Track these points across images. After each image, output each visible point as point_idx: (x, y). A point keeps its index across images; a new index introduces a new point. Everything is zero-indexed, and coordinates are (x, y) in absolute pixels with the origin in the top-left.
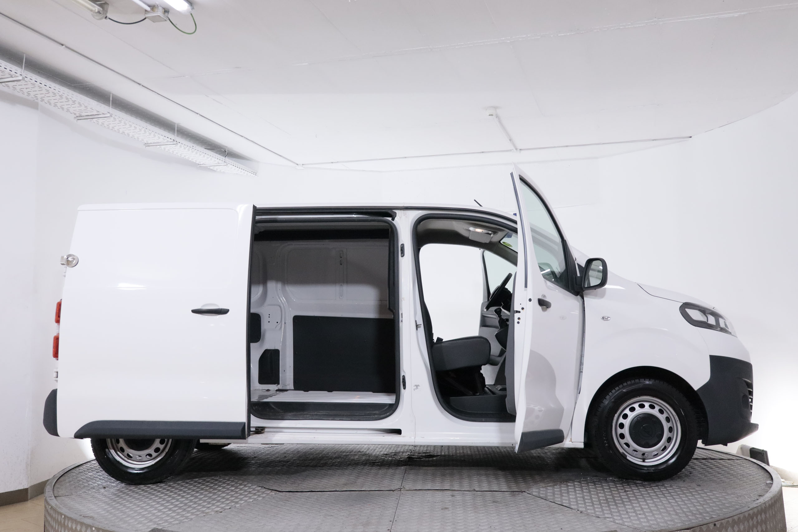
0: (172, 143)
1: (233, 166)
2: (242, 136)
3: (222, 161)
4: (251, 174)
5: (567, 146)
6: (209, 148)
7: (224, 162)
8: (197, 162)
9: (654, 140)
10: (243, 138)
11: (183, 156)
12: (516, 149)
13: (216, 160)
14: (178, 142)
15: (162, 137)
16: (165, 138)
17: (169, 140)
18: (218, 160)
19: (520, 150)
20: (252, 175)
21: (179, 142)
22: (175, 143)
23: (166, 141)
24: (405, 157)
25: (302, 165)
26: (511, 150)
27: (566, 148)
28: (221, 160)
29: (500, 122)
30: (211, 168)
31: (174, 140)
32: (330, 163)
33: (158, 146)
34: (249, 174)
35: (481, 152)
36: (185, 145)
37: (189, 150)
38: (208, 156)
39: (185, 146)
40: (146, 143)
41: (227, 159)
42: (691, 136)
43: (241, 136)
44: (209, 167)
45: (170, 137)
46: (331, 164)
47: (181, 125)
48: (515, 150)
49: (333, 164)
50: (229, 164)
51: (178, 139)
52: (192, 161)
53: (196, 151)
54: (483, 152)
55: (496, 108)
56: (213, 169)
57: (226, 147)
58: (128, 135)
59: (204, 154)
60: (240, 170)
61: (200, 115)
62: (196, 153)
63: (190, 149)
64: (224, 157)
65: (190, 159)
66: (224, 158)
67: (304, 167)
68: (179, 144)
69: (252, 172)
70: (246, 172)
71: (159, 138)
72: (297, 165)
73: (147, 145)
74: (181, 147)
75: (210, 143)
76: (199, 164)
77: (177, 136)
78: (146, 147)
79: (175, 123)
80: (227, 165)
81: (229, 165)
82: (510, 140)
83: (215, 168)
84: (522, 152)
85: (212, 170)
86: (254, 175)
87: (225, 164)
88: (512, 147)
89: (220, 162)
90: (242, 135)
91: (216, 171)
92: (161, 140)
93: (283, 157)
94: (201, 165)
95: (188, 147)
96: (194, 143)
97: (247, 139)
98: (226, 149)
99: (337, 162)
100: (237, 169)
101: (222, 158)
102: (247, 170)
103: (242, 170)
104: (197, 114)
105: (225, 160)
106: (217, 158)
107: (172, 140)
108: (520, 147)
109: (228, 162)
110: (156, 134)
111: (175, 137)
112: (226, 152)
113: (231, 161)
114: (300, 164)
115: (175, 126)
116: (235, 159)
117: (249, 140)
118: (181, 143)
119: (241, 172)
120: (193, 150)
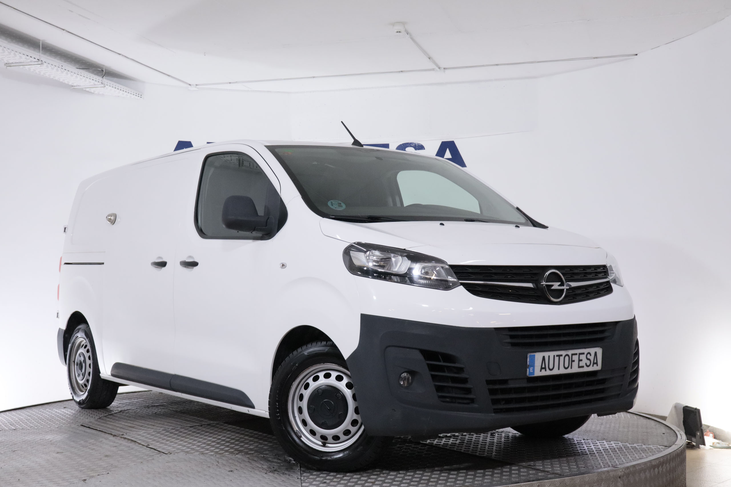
0: (36, 63)
1: (112, 88)
3: (99, 82)
4: (134, 96)
5: (497, 65)
6: (83, 67)
7: (101, 84)
8: (70, 84)
10: (121, 56)
11: (52, 77)
12: (439, 68)
13: (91, 81)
14: (43, 61)
15: (24, 57)
16: (28, 58)
17: (32, 59)
18: (94, 82)
19: (444, 69)
20: (137, 97)
21: (45, 62)
22: (40, 63)
23: (29, 61)
24: (314, 77)
25: (195, 85)
26: (433, 69)
28: (98, 80)
29: (413, 39)
30: (87, 89)
31: (38, 59)
32: (227, 83)
33: (21, 67)
34: (133, 96)
35: (399, 72)
36: (52, 65)
37: (57, 70)
38: (82, 77)
40: (6, 63)
41: (105, 80)
43: (119, 54)
44: (84, 89)
45: (33, 56)
46: (229, 84)
47: (46, 41)
48: (437, 69)
49: (231, 84)
50: (107, 85)
51: (45, 58)
52: (64, 82)
53: (66, 71)
54: (402, 71)
55: (403, 24)
56: (90, 91)
57: (104, 65)
59: (75, 75)
60: (121, 92)
61: (66, 31)
62: (67, 74)
63: (59, 69)
64: (102, 78)
65: (61, 80)
66: (100, 78)
67: (198, 88)
68: (45, 64)
69: (136, 94)
70: (129, 95)
71: (21, 57)
73: (9, 65)
74: (47, 67)
75: (84, 62)
76: (73, 85)
77: (42, 53)
78: (7, 68)
79: (40, 40)
80: (105, 86)
81: (107, 86)
82: (429, 58)
83: (92, 90)
84: (447, 71)
85: (88, 92)
86: (139, 98)
87: (103, 85)
88: (434, 66)
89: (96, 83)
90: (119, 53)
91: (94, 93)
92: (24, 59)
93: (172, 77)
94: (74, 86)
95: (56, 68)
96: (65, 62)
97: (125, 57)
98: (103, 68)
99: (236, 82)
100: (118, 91)
101: (98, 78)
102: (130, 92)
103: (124, 92)
104: (64, 30)
105: (102, 81)
106: (92, 78)
107: (36, 60)
108: (443, 66)
109: (106, 84)
110: (17, 54)
111: (40, 56)
112: (103, 71)
113: (109, 82)
114: (193, 85)
115: (40, 43)
116: (115, 79)
117: (128, 58)
118: (47, 63)
119: (123, 94)
120: (63, 70)
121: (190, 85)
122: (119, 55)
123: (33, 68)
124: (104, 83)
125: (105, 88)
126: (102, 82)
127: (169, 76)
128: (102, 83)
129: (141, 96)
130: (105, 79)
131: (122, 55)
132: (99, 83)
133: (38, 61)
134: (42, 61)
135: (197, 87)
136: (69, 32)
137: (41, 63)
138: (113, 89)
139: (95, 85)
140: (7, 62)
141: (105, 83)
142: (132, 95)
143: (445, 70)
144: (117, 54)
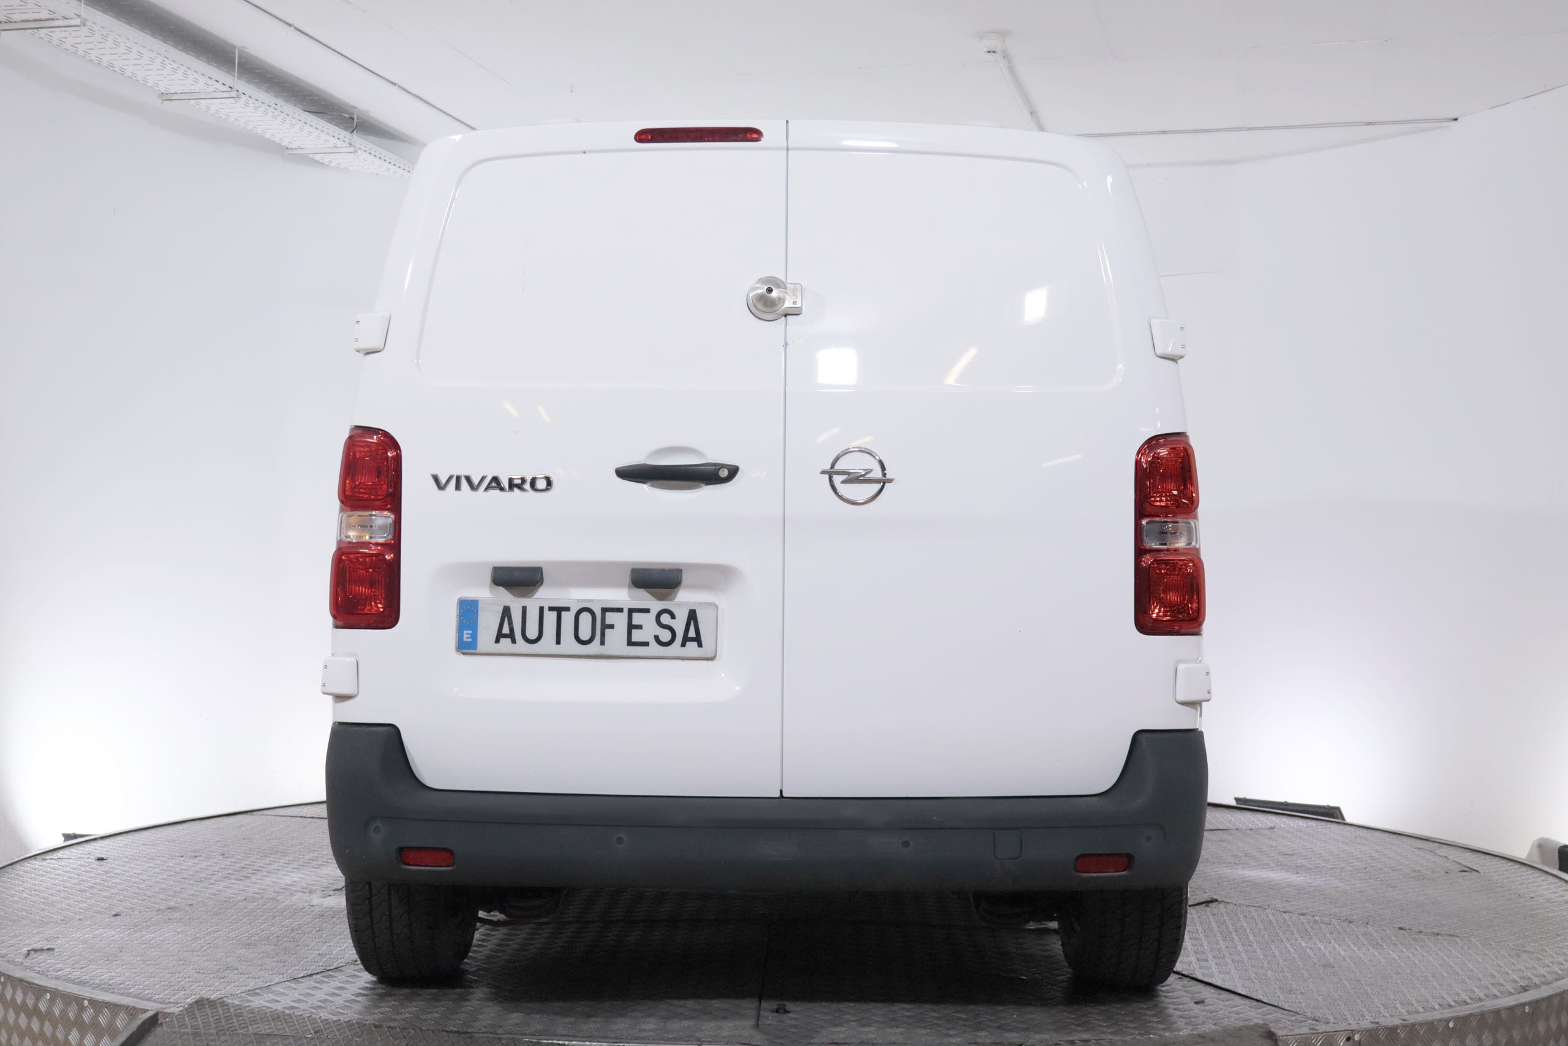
0: (226, 95)
1: (369, 156)
2: (395, 84)
3: (344, 141)
6: (312, 108)
7: (348, 145)
8: (285, 143)
10: (397, 87)
11: (250, 127)
13: (329, 138)
14: (241, 92)
15: (203, 80)
16: (210, 82)
17: (219, 86)
18: (335, 140)
21: (244, 94)
22: (234, 94)
23: (211, 89)
28: (342, 138)
29: (1011, 69)
30: (317, 157)
31: (230, 87)
33: (193, 102)
36: (257, 100)
37: (265, 113)
38: (311, 130)
39: (258, 104)
40: (163, 94)
41: (357, 139)
43: (392, 83)
44: (311, 156)
45: (222, 80)
47: (249, 51)
50: (360, 149)
51: (242, 85)
52: (272, 139)
53: (283, 116)
55: (1003, 35)
56: (321, 161)
57: (355, 108)
58: (123, 71)
59: (300, 124)
60: (386, 165)
61: (295, 28)
62: (284, 121)
63: (270, 110)
64: (349, 134)
65: (267, 136)
66: (347, 134)
68: (244, 99)
70: (400, 171)
71: (196, 81)
73: (166, 97)
74: (247, 104)
75: (316, 98)
76: (289, 147)
77: (238, 78)
78: (162, 103)
79: (235, 47)
80: (356, 152)
81: (359, 152)
82: (1031, 114)
83: (326, 159)
85: (318, 162)
87: (352, 149)
89: (339, 143)
90: (394, 81)
91: (327, 165)
92: (201, 85)
94: (292, 149)
95: (264, 107)
96: (280, 97)
97: (403, 89)
98: (354, 114)
100: (380, 162)
101: (344, 134)
103: (391, 166)
105: (350, 139)
106: (332, 133)
107: (226, 88)
109: (358, 146)
110: (189, 72)
111: (234, 80)
112: (354, 120)
113: (364, 143)
115: (235, 54)
116: (374, 138)
117: (409, 93)
118: (247, 95)
119: (388, 169)
120: (276, 113)
122: (392, 87)
123: (215, 105)
124: (354, 142)
125: (355, 155)
126: (350, 141)
128: (350, 144)
130: (356, 136)
132: (344, 145)
133: (230, 91)
134: (238, 91)
136: (299, 30)
137: (237, 95)
138: (371, 158)
139: (336, 147)
140: (164, 92)
141: (356, 144)
144: (387, 83)
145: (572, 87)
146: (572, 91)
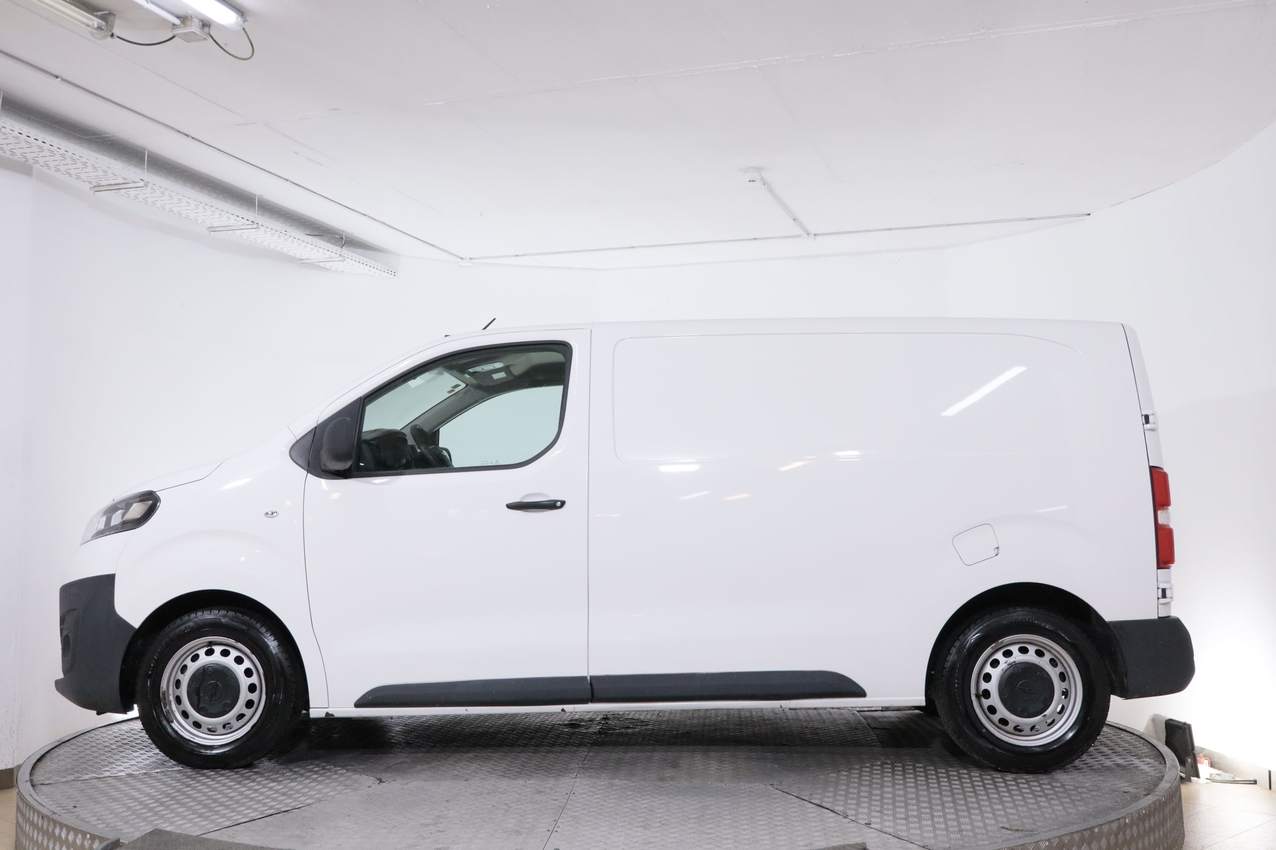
0: (250, 227)
1: (355, 263)
2: (365, 215)
3: (336, 254)
4: (385, 274)
5: (890, 229)
6: (316, 233)
7: (339, 256)
8: (297, 256)
9: (1029, 219)
10: (367, 217)
11: (272, 247)
12: (808, 234)
13: (326, 252)
14: (260, 224)
15: (233, 218)
16: (238, 219)
17: (244, 221)
18: (329, 253)
19: (814, 235)
20: (388, 276)
21: (262, 225)
22: (255, 226)
23: (240, 223)
24: (632, 247)
25: (468, 259)
26: (799, 236)
27: (889, 232)
28: (335, 252)
29: (771, 191)
30: (321, 264)
31: (252, 222)
32: (513, 256)
33: (231, 232)
34: (383, 274)
35: (752, 239)
36: (271, 229)
37: (279, 237)
38: (312, 247)
39: (273, 232)
40: (210, 227)
41: (345, 251)
42: (1089, 213)
43: (363, 214)
44: (317, 264)
45: (246, 217)
46: (516, 258)
47: (265, 197)
48: (805, 234)
49: (518, 257)
50: (348, 258)
51: (262, 219)
52: (288, 254)
53: (291, 239)
54: (755, 239)
55: (759, 169)
56: (324, 267)
57: (343, 231)
58: (180, 214)
59: (304, 244)
60: (368, 268)
61: (290, 181)
62: (293, 242)
63: (282, 235)
65: (285, 252)
66: (339, 249)
67: (472, 263)
68: (262, 229)
69: (388, 272)
70: (378, 272)
71: (229, 218)
72: (461, 260)
73: (212, 229)
74: (265, 232)
75: (317, 226)
76: (301, 258)
77: (258, 214)
78: (210, 234)
79: (255, 195)
80: (345, 260)
81: (347, 259)
82: (795, 220)
83: (328, 265)
84: (818, 238)
85: (322, 268)
86: (392, 276)
87: (342, 259)
88: (800, 232)
89: (333, 255)
91: (329, 270)
92: (232, 221)
93: (437, 247)
94: (303, 259)
95: (277, 233)
96: (291, 226)
97: (373, 218)
98: (343, 235)
99: (525, 255)
100: (362, 266)
101: (336, 249)
102: (379, 268)
103: (371, 268)
104: (287, 180)
105: (340, 252)
106: (326, 249)
107: (250, 222)
108: (813, 231)
109: (346, 256)
110: (223, 213)
111: (255, 217)
112: (343, 239)
113: (351, 254)
114: (466, 258)
115: (255, 199)
116: (360, 250)
117: (377, 220)
118: (265, 226)
119: (370, 271)
120: (286, 237)
121: (461, 258)
122: (363, 216)
123: (246, 233)
124: (343, 255)
125: (345, 262)
126: (340, 254)
127: (432, 245)
129: (394, 274)
130: (345, 249)
131: (369, 217)
132: (336, 256)
133: (253, 224)
134: (258, 224)
135: (472, 261)
136: (294, 183)
137: (257, 226)
138: (357, 264)
139: (331, 258)
142: (382, 272)
143: (816, 236)
144: (361, 215)
145: (482, 213)
146: (482, 216)
